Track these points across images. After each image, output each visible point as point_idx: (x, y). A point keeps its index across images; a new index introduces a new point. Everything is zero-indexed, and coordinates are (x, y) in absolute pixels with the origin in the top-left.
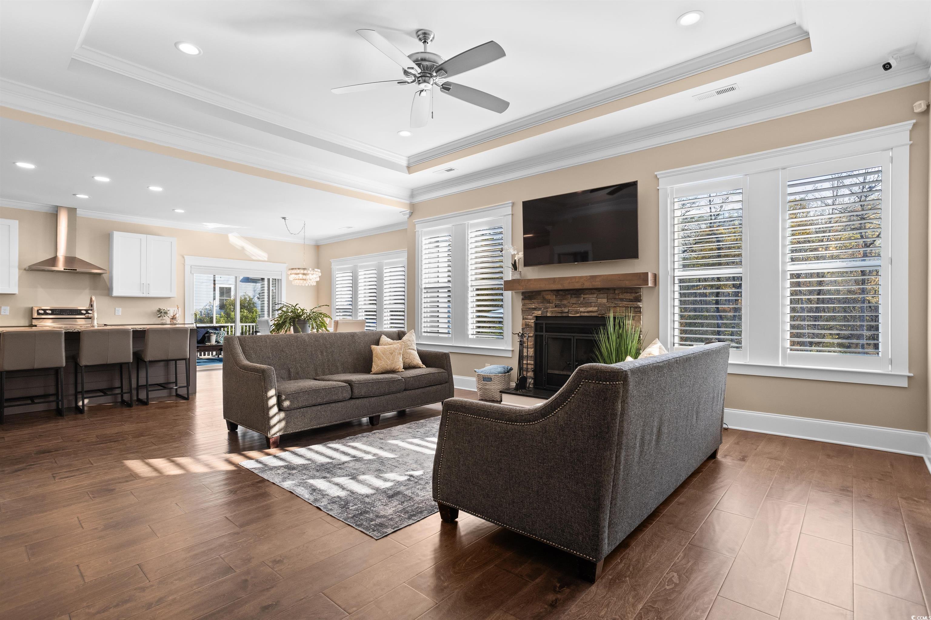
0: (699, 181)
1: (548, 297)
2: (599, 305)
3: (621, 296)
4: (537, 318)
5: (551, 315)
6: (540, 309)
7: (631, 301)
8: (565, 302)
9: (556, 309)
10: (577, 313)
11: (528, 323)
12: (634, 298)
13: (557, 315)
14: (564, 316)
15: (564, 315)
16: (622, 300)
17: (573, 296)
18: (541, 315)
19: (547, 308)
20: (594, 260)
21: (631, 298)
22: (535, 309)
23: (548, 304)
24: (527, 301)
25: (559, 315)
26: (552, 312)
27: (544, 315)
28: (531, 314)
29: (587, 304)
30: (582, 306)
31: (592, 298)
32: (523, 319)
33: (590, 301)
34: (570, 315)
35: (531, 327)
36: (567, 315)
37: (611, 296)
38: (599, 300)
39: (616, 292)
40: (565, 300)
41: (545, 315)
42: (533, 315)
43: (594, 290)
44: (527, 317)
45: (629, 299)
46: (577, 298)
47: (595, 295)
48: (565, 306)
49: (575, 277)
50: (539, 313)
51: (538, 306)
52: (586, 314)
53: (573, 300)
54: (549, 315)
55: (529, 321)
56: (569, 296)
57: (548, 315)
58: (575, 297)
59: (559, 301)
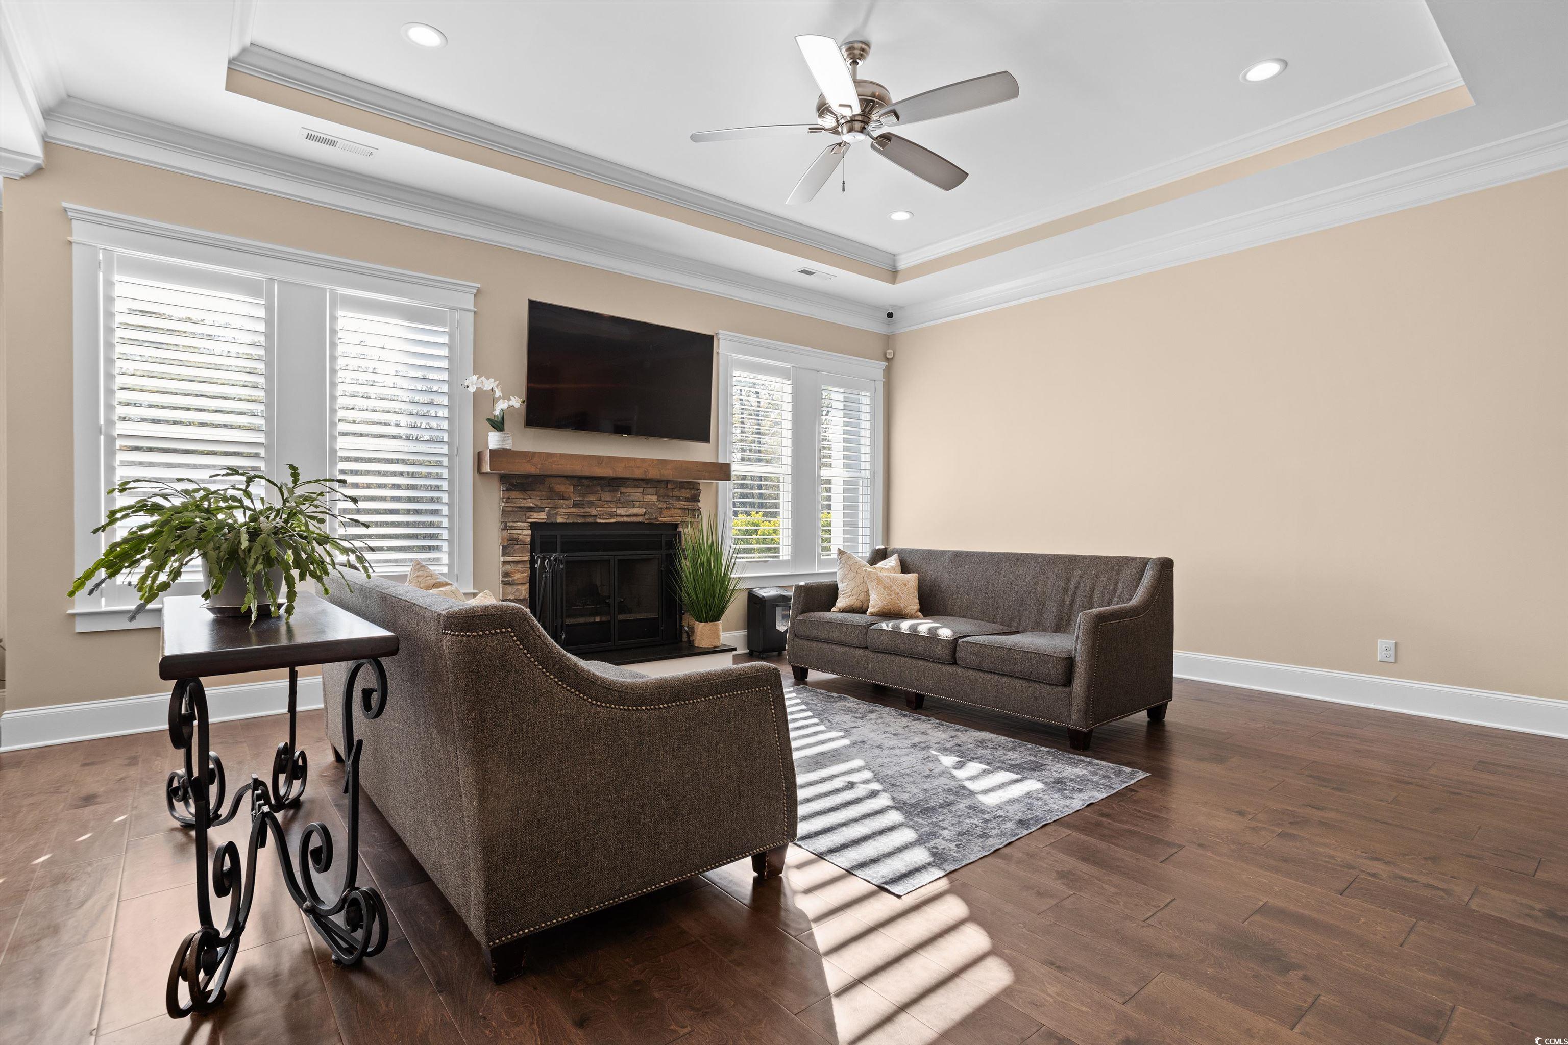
0: (767, 361)
1: (561, 488)
2: (646, 505)
3: (677, 493)
4: (534, 526)
5: (564, 521)
6: (540, 509)
7: (687, 500)
8: (591, 498)
9: (574, 510)
10: (612, 516)
11: (516, 536)
12: (691, 496)
13: (575, 521)
14: (588, 523)
15: (589, 520)
16: (678, 498)
17: (606, 489)
18: (545, 521)
19: (558, 508)
20: (637, 434)
21: (688, 496)
22: (530, 509)
23: (562, 501)
24: (514, 494)
25: (581, 520)
26: (569, 515)
27: (551, 521)
28: (524, 519)
29: (629, 504)
30: (620, 505)
31: (635, 494)
32: (506, 528)
33: (632, 498)
34: (599, 521)
35: (524, 543)
36: (593, 521)
37: (662, 491)
38: (645, 497)
39: (669, 486)
40: (589, 495)
41: (553, 520)
42: (530, 520)
43: (640, 482)
44: (514, 524)
45: (686, 498)
46: (613, 492)
47: (641, 490)
48: (591, 504)
49: (634, 459)
50: (540, 517)
51: (538, 503)
52: (626, 519)
53: (607, 496)
54: (560, 520)
55: (519, 532)
56: (599, 488)
57: (558, 521)
58: (609, 491)
59: (580, 496)
